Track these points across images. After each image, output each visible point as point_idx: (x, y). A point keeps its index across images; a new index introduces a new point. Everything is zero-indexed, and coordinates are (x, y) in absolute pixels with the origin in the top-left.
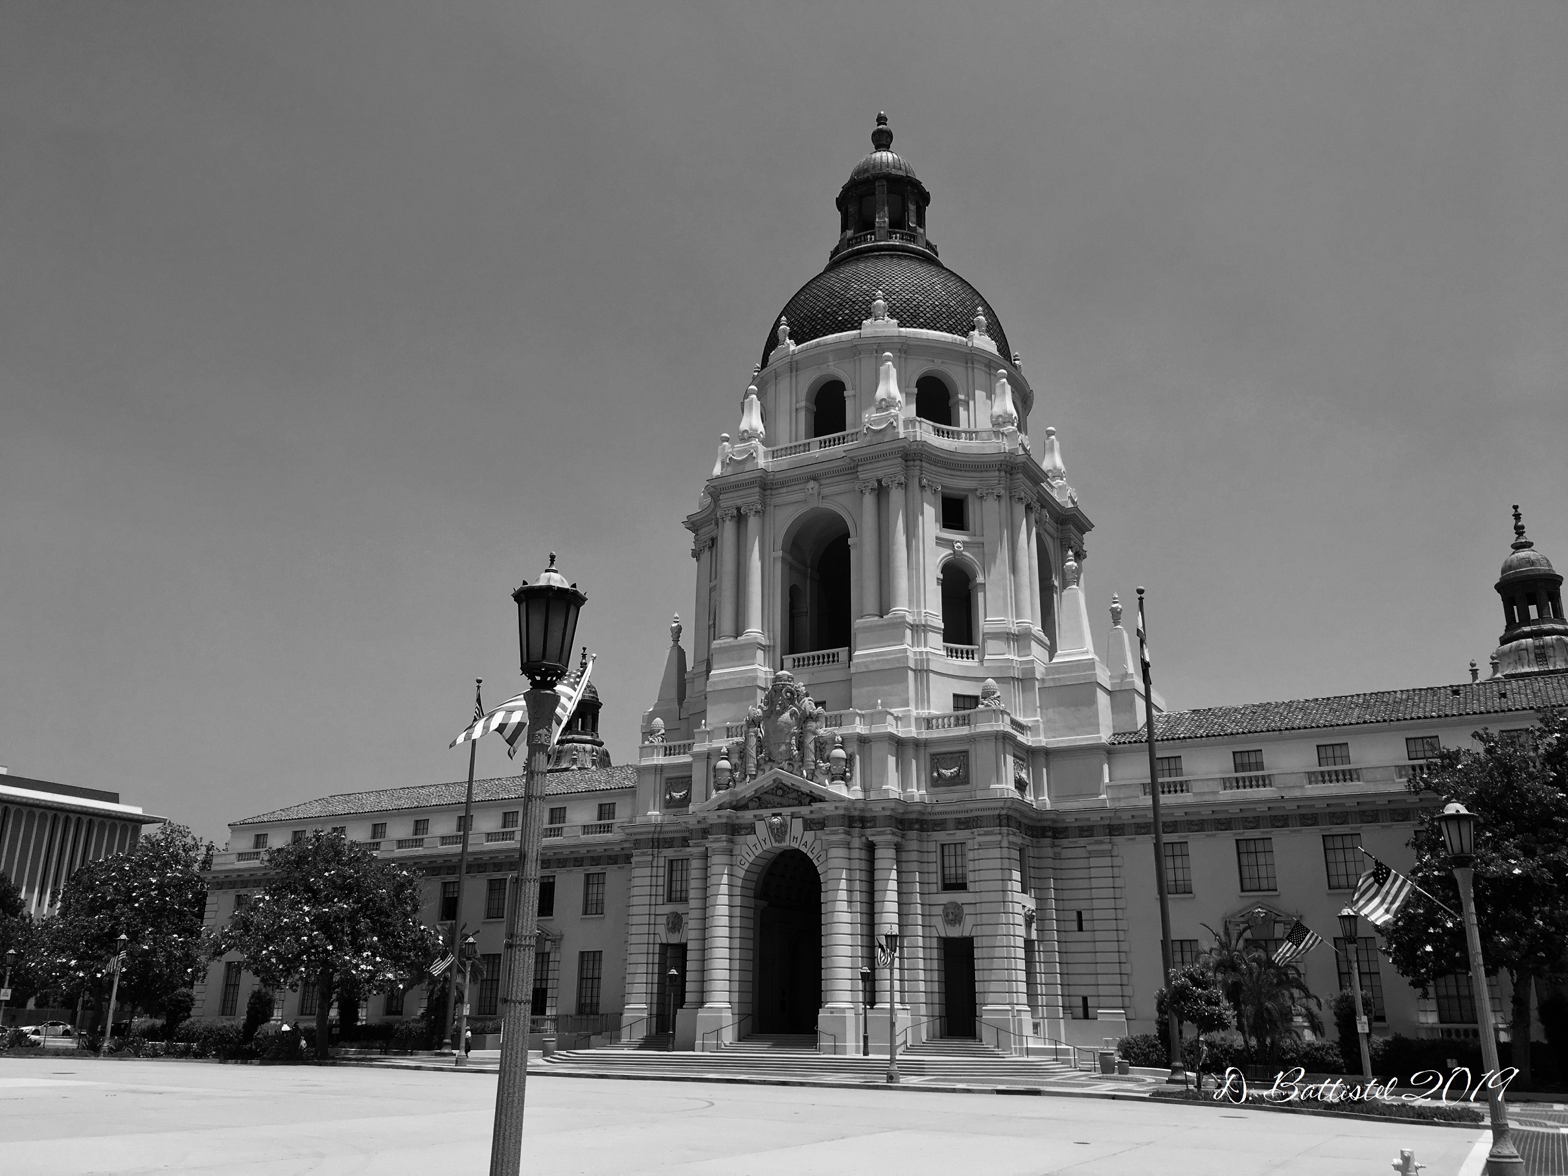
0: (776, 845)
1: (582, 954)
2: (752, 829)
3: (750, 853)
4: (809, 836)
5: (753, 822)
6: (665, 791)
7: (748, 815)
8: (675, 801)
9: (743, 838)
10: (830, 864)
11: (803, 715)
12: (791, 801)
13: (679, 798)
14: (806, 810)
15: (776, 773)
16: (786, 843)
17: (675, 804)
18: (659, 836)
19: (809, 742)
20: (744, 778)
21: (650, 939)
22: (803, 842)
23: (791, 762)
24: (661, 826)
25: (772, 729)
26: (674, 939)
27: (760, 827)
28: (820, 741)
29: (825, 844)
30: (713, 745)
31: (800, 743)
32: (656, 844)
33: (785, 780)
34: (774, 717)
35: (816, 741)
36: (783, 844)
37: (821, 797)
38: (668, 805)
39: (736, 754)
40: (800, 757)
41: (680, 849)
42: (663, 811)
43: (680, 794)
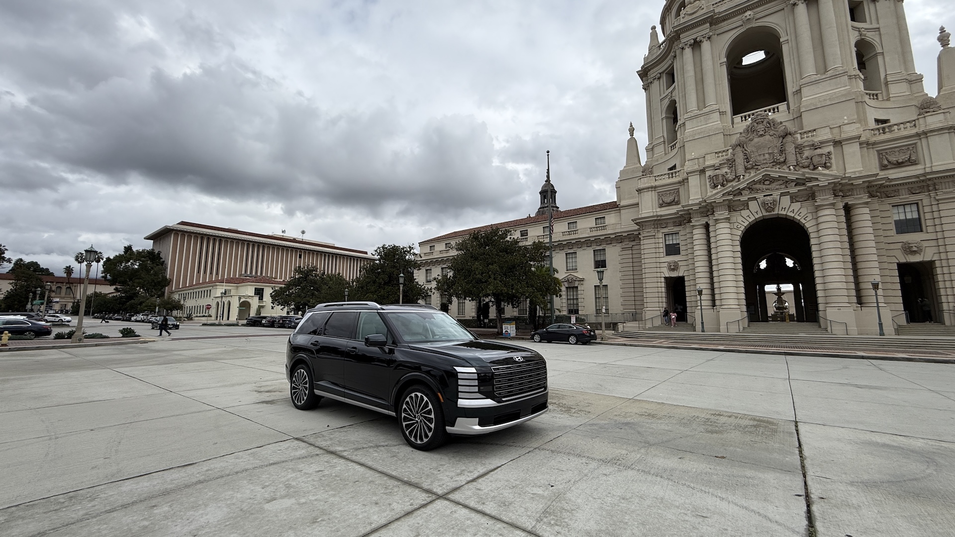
0: (768, 214)
1: (595, 286)
2: (746, 206)
3: (744, 220)
4: (796, 206)
5: (746, 202)
6: (659, 199)
7: (743, 198)
8: (666, 203)
9: (738, 213)
10: (821, 220)
11: (782, 134)
12: (777, 187)
13: (669, 201)
14: (794, 190)
15: (766, 171)
16: (776, 212)
17: (666, 205)
18: (658, 222)
19: (790, 149)
20: (734, 179)
21: (659, 275)
22: (791, 209)
23: (774, 164)
24: (661, 216)
25: (755, 147)
26: (674, 274)
27: (753, 205)
28: (799, 149)
29: (811, 209)
30: (708, 163)
31: (782, 151)
32: (656, 226)
33: (773, 175)
34: (756, 140)
35: (796, 148)
36: (773, 213)
37: (811, 180)
38: (661, 206)
39: (726, 165)
40: (782, 160)
41: (673, 228)
42: (658, 210)
43: (668, 199)
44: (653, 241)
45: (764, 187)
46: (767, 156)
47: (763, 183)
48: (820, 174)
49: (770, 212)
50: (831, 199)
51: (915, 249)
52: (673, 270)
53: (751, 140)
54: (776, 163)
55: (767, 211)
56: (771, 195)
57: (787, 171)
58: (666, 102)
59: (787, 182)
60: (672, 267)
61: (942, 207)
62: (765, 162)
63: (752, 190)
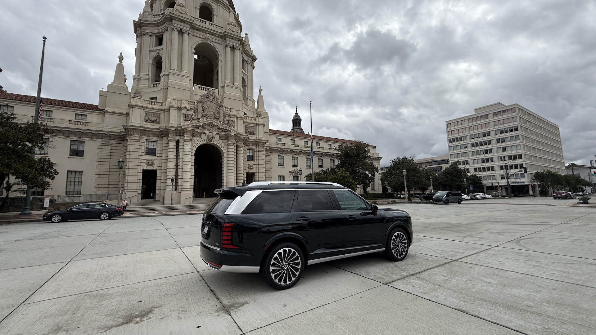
0: (209, 142)
1: (68, 171)
3: (198, 143)
4: (221, 141)
5: (200, 134)
6: (145, 116)
7: (200, 131)
8: (151, 121)
9: (196, 138)
10: (229, 150)
11: (219, 105)
12: (215, 130)
13: (153, 120)
14: (221, 133)
15: (211, 120)
16: (212, 142)
17: (150, 122)
18: (143, 132)
19: (222, 113)
20: (196, 119)
21: (139, 167)
22: (218, 143)
23: (214, 118)
24: (147, 128)
25: (208, 106)
26: (150, 168)
27: (203, 136)
28: (225, 114)
29: (226, 144)
30: (183, 105)
31: (218, 113)
32: (142, 134)
33: (214, 123)
34: (208, 103)
35: (224, 114)
36: (211, 142)
37: (228, 130)
38: (146, 121)
39: (193, 110)
40: (218, 117)
41: (153, 137)
42: (145, 123)
43: (153, 118)
44: (138, 143)
45: (209, 128)
46: (212, 113)
47: (209, 126)
48: (232, 129)
49: (210, 141)
50: (234, 142)
51: (251, 167)
52: (150, 165)
53: (206, 102)
54: (215, 118)
55: (209, 141)
56: (212, 133)
57: (219, 123)
58: (154, 54)
59: (219, 129)
60: (150, 163)
61: (260, 153)
62: (211, 115)
63: (204, 128)
